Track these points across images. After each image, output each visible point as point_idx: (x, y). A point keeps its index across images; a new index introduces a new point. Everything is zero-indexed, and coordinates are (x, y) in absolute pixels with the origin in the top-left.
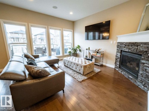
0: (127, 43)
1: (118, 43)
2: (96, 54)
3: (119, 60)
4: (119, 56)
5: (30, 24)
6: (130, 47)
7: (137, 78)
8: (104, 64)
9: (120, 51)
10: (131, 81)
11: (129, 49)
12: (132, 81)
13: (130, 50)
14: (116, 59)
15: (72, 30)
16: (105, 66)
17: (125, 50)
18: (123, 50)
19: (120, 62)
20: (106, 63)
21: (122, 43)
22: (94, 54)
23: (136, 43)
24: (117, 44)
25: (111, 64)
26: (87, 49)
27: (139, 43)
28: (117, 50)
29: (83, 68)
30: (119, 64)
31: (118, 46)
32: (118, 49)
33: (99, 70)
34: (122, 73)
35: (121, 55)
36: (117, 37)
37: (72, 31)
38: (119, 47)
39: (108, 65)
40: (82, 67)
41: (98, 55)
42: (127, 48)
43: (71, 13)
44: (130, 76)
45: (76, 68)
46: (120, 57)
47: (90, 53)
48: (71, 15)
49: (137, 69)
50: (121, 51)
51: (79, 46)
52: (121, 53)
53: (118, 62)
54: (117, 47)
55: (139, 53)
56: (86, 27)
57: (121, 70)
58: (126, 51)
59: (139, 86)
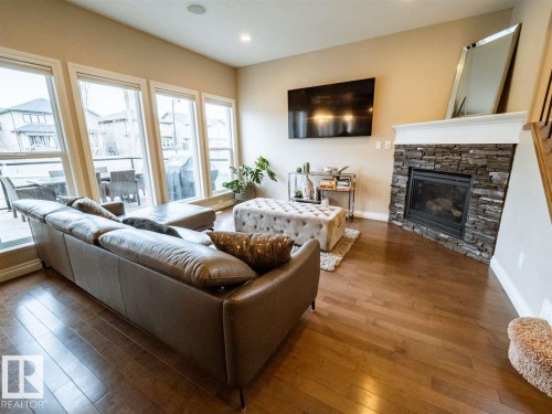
0: (429, 146)
1: (398, 147)
2: (334, 183)
3: (403, 195)
4: (405, 186)
5: (73, 68)
6: (439, 158)
7: (461, 235)
8: (357, 213)
9: (406, 171)
10: (446, 245)
11: (436, 162)
12: (449, 246)
13: (438, 166)
14: (393, 195)
15: (233, 101)
16: (361, 219)
17: (423, 167)
18: (418, 166)
19: (406, 200)
20: (363, 210)
21: (410, 148)
22: (327, 183)
23: (455, 146)
24: (393, 151)
25: (376, 212)
26: (300, 171)
27: (466, 146)
28: (396, 167)
29: (325, 228)
30: (403, 206)
31: (398, 157)
32: (400, 164)
33: (356, 232)
34: (417, 230)
35: (408, 183)
36: (394, 130)
37: (234, 105)
38: (403, 157)
39: (368, 215)
40: (321, 226)
41: (342, 186)
42: (430, 160)
43: (246, 38)
44: (442, 235)
45: (297, 235)
46: (408, 187)
47: (311, 184)
48: (242, 44)
49: (457, 213)
50: (410, 169)
51: (264, 160)
52: (409, 176)
53: (398, 202)
54: (396, 160)
55: (465, 172)
56: (291, 93)
57: (412, 224)
58: (428, 168)
59: (469, 255)
